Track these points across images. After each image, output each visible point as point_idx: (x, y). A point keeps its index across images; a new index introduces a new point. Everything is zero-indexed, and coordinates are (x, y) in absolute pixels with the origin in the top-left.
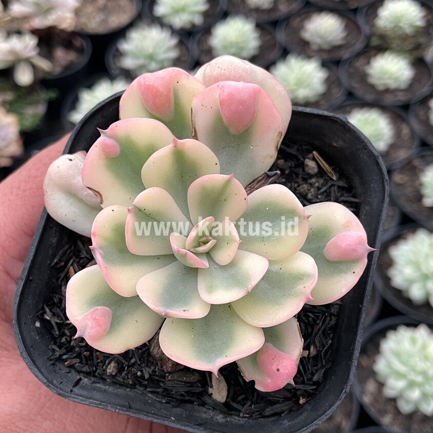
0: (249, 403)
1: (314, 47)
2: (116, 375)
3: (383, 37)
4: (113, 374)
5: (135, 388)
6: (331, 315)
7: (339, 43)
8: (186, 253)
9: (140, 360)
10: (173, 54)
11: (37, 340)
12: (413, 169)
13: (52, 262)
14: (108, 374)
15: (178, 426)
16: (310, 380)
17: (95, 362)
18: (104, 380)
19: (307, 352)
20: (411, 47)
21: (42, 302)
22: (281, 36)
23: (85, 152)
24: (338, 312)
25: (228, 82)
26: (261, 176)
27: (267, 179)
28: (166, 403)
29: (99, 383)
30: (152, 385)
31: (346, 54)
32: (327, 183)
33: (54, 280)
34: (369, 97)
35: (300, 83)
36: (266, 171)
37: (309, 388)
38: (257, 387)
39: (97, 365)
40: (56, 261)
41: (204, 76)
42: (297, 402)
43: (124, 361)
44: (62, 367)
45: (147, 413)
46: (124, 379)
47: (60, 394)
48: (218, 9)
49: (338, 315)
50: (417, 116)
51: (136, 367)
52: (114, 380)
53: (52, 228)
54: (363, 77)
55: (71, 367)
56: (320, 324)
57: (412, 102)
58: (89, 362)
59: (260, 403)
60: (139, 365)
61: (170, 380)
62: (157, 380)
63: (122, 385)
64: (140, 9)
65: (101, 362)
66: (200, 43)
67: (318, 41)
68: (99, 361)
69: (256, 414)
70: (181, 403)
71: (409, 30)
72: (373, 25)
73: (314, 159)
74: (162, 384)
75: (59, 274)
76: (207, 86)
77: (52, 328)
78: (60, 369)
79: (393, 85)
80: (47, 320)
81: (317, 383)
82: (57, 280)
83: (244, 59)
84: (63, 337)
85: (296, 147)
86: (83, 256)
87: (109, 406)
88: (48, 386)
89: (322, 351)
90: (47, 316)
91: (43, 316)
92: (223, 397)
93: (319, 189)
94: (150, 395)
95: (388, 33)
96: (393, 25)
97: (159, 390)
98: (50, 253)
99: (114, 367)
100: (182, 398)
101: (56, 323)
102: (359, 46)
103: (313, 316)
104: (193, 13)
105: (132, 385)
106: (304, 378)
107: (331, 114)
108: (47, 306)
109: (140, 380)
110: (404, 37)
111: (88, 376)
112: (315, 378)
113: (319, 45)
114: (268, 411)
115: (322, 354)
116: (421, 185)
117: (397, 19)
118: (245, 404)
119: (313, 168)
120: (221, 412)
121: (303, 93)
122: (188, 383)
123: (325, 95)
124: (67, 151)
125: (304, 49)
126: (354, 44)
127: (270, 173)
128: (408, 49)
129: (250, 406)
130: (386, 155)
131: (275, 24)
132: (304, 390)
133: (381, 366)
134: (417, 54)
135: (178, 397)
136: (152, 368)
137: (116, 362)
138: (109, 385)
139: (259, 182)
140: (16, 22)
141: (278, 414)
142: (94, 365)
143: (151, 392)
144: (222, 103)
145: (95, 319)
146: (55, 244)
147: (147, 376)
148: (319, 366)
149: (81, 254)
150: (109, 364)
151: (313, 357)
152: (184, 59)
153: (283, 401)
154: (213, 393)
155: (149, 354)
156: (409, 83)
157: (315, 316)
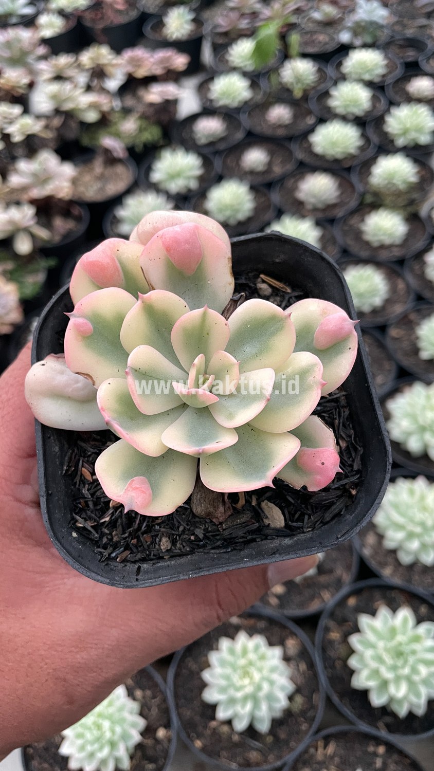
1: (309, 207)
20: (404, 203)
30: (209, 542)
31: (340, 213)
34: (364, 254)
48: (213, 174)
50: (412, 271)
53: (50, 438)
54: (358, 235)
64: (136, 176)
67: (312, 200)
71: (402, 187)
72: (367, 183)
79: (387, 240)
86: (89, 453)
95: (382, 190)
102: (353, 204)
109: (195, 543)
113: (313, 205)
116: (417, 338)
122: (244, 523)
125: (299, 209)
131: (270, 185)
133: (380, 518)
134: (410, 209)
136: (203, 527)
140: (15, 194)
146: (59, 453)
156: (404, 238)
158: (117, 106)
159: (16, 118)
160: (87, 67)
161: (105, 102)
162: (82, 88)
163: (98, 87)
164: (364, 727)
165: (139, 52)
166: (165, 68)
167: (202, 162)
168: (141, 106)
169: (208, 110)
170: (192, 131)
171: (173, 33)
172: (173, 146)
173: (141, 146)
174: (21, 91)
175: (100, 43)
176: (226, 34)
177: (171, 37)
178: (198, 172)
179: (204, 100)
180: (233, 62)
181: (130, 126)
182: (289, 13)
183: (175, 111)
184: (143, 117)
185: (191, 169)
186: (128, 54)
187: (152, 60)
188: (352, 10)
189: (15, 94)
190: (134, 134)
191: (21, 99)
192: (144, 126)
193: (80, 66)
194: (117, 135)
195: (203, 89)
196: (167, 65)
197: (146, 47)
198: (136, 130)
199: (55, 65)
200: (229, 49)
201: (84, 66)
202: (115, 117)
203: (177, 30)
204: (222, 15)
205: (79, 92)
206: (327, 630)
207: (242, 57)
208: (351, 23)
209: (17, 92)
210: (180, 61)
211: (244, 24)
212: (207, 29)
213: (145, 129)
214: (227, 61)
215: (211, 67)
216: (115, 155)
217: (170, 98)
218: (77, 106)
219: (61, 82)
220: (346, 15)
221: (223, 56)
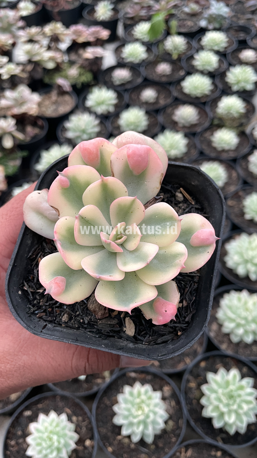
0: (148, 336)
1: (180, 125)
2: (68, 321)
3: (221, 119)
4: (66, 321)
5: (79, 330)
6: (194, 282)
7: (195, 122)
8: (110, 243)
9: (82, 312)
10: (97, 130)
11: (19, 302)
12: (238, 197)
13: (28, 255)
14: (63, 321)
15: (107, 350)
16: (184, 321)
17: (55, 315)
18: (61, 325)
19: (182, 304)
20: (237, 125)
21: (22, 279)
22: (161, 119)
23: (47, 189)
24: (198, 281)
25: (132, 144)
26: (152, 199)
27: (155, 200)
28: (99, 337)
29: (57, 327)
30: (89, 327)
31: (199, 130)
32: (189, 206)
33: (30, 266)
34: (213, 155)
35: (172, 147)
36: (155, 196)
37: (184, 326)
38: (154, 322)
39: (56, 316)
40: (30, 254)
41: (117, 143)
42: (177, 335)
43: (72, 313)
44: (35, 318)
45: (88, 343)
46: (72, 324)
47: (34, 334)
48: (123, 103)
49: (198, 282)
50: (241, 166)
51: (79, 317)
52: (67, 325)
54: (209, 143)
55: (40, 318)
56: (188, 288)
57: (238, 158)
58: (51, 315)
59: (154, 336)
60: (81, 315)
61: (100, 324)
62: (92, 324)
63: (71, 328)
64: (77, 102)
65: (59, 314)
66: (112, 123)
67: (183, 121)
68: (57, 314)
69: (153, 342)
70: (107, 337)
71: (236, 115)
72: (215, 112)
73: (181, 192)
74: (96, 327)
75: (32, 263)
76: (119, 148)
77: (29, 295)
78: (34, 319)
79: (227, 147)
80: (25, 290)
81: (187, 323)
82: (31, 266)
83: (139, 132)
84: (34, 300)
85: (170, 186)
87: (65, 339)
88: (27, 329)
89: (190, 303)
90: (25, 287)
91: (23, 288)
92: (132, 333)
93: (184, 210)
94: (89, 333)
95: (224, 117)
96: (226, 112)
97: (94, 330)
98: (27, 250)
99: (67, 317)
100: (108, 334)
101: (31, 292)
102: (207, 124)
103: (184, 283)
104: (109, 105)
105: (77, 328)
106: (180, 320)
107: (190, 166)
108: (26, 282)
109: (82, 324)
110: (233, 119)
111: (51, 323)
112: (187, 319)
113: (183, 124)
114: (160, 340)
115: (190, 305)
116: (244, 206)
117: (229, 109)
118: (146, 337)
119: (181, 197)
120: (132, 342)
121: (174, 153)
122: (111, 325)
123: (186, 154)
124: (37, 189)
125: (174, 126)
126: (204, 123)
127: (157, 197)
128: (235, 126)
129: (149, 337)
130: (223, 188)
131: (157, 111)
132: (180, 327)
134: (241, 129)
135: (106, 334)
136: (89, 317)
137: (68, 314)
138: (64, 328)
139: (150, 203)
140: (3, 111)
141: (165, 342)
142: (54, 316)
143: (90, 332)
144: (129, 156)
145: (57, 283)
147: (86, 322)
148: (189, 312)
149: (45, 250)
150: (63, 315)
151: (185, 307)
152: (103, 132)
153: (168, 334)
154: (127, 331)
155: (87, 309)
156: (236, 146)
157: (185, 283)
158: (66, 59)
159: (5, 64)
160: (48, 35)
161: (60, 57)
162: (45, 47)
163: (55, 47)
164: (209, 440)
165: (80, 27)
166: (95, 37)
167: (117, 96)
168: (80, 59)
169: (121, 64)
170: (111, 77)
171: (100, 16)
172: (100, 85)
173: (80, 84)
174: (8, 48)
175: (57, 21)
176: (132, 18)
177: (99, 19)
178: (114, 102)
179: (119, 58)
180: (136, 35)
181: (73, 72)
182: (170, 7)
183: (101, 64)
184: (82, 67)
185: (110, 99)
186: (73, 28)
187: (87, 32)
188: (208, 8)
189: (4, 50)
190: (76, 77)
191: (7, 53)
192: (82, 73)
193: (44, 34)
194: (66, 77)
195: (118, 51)
196: (97, 36)
197: (84, 24)
198: (77, 75)
199: (29, 33)
200: (134, 28)
201: (46, 34)
202: (64, 66)
203: (103, 15)
204: (130, 7)
205: (44, 49)
206: (188, 381)
207: (142, 33)
208: (207, 15)
209: (5, 48)
210: (105, 34)
211: (143, 13)
212: (121, 15)
213: (83, 74)
214: (133, 35)
215: (123, 38)
216: (64, 89)
217: (98, 56)
218: (42, 58)
219: (33, 44)
220: (204, 10)
221: (130, 32)
